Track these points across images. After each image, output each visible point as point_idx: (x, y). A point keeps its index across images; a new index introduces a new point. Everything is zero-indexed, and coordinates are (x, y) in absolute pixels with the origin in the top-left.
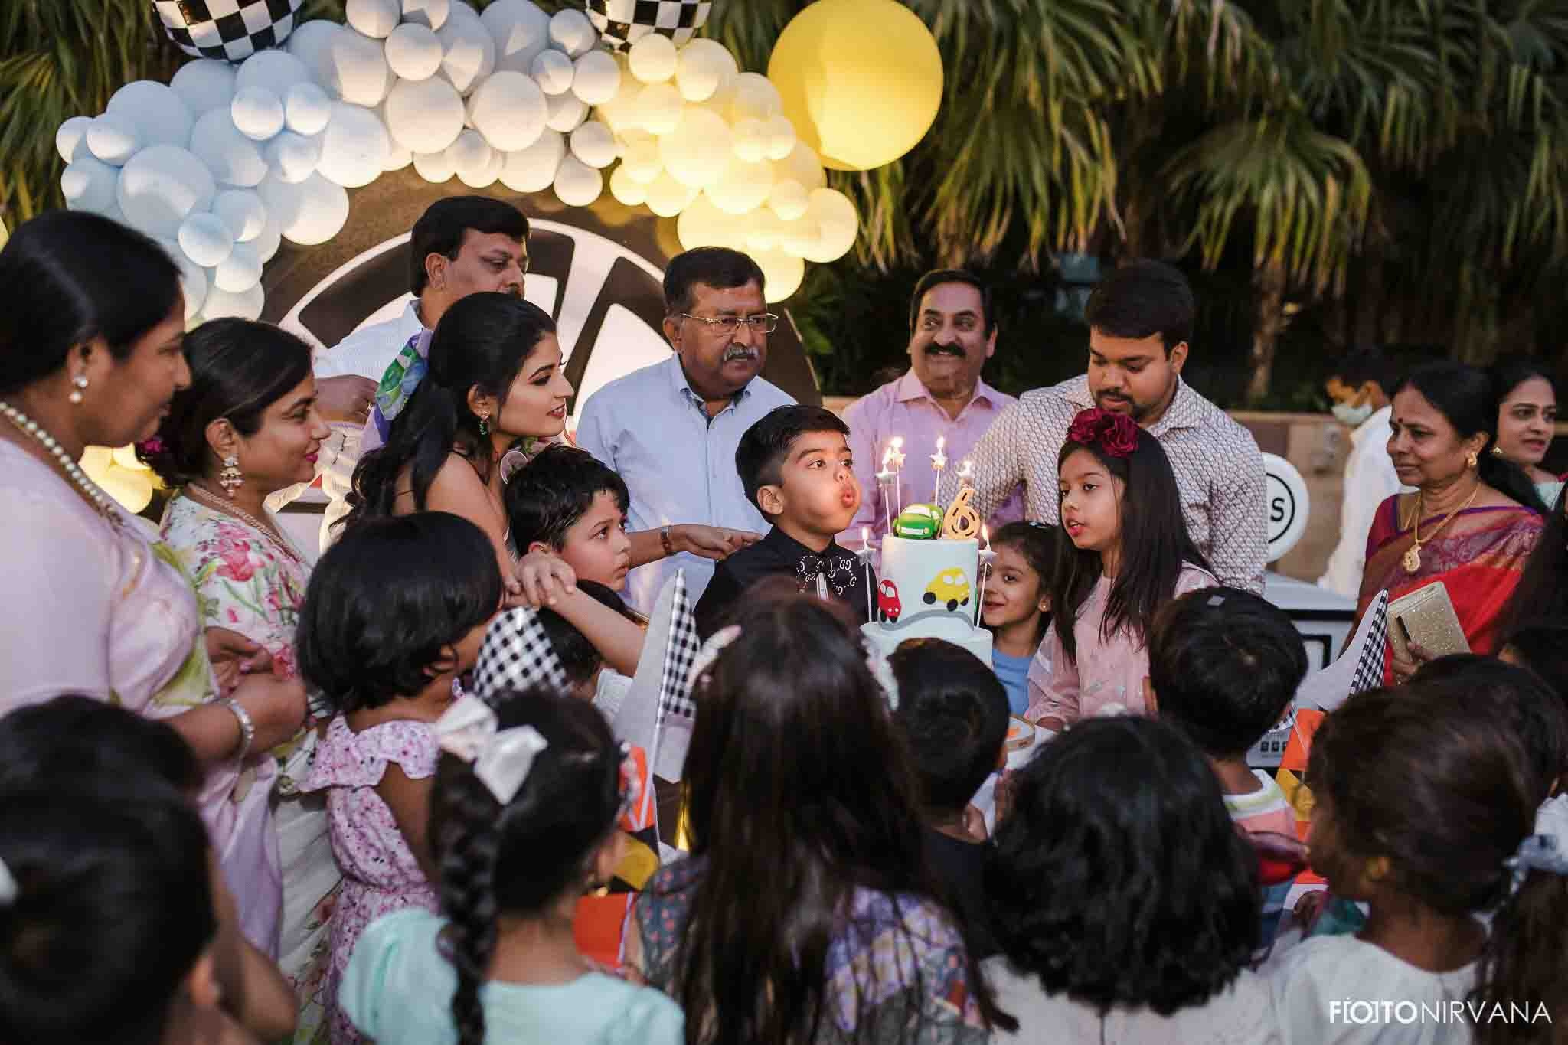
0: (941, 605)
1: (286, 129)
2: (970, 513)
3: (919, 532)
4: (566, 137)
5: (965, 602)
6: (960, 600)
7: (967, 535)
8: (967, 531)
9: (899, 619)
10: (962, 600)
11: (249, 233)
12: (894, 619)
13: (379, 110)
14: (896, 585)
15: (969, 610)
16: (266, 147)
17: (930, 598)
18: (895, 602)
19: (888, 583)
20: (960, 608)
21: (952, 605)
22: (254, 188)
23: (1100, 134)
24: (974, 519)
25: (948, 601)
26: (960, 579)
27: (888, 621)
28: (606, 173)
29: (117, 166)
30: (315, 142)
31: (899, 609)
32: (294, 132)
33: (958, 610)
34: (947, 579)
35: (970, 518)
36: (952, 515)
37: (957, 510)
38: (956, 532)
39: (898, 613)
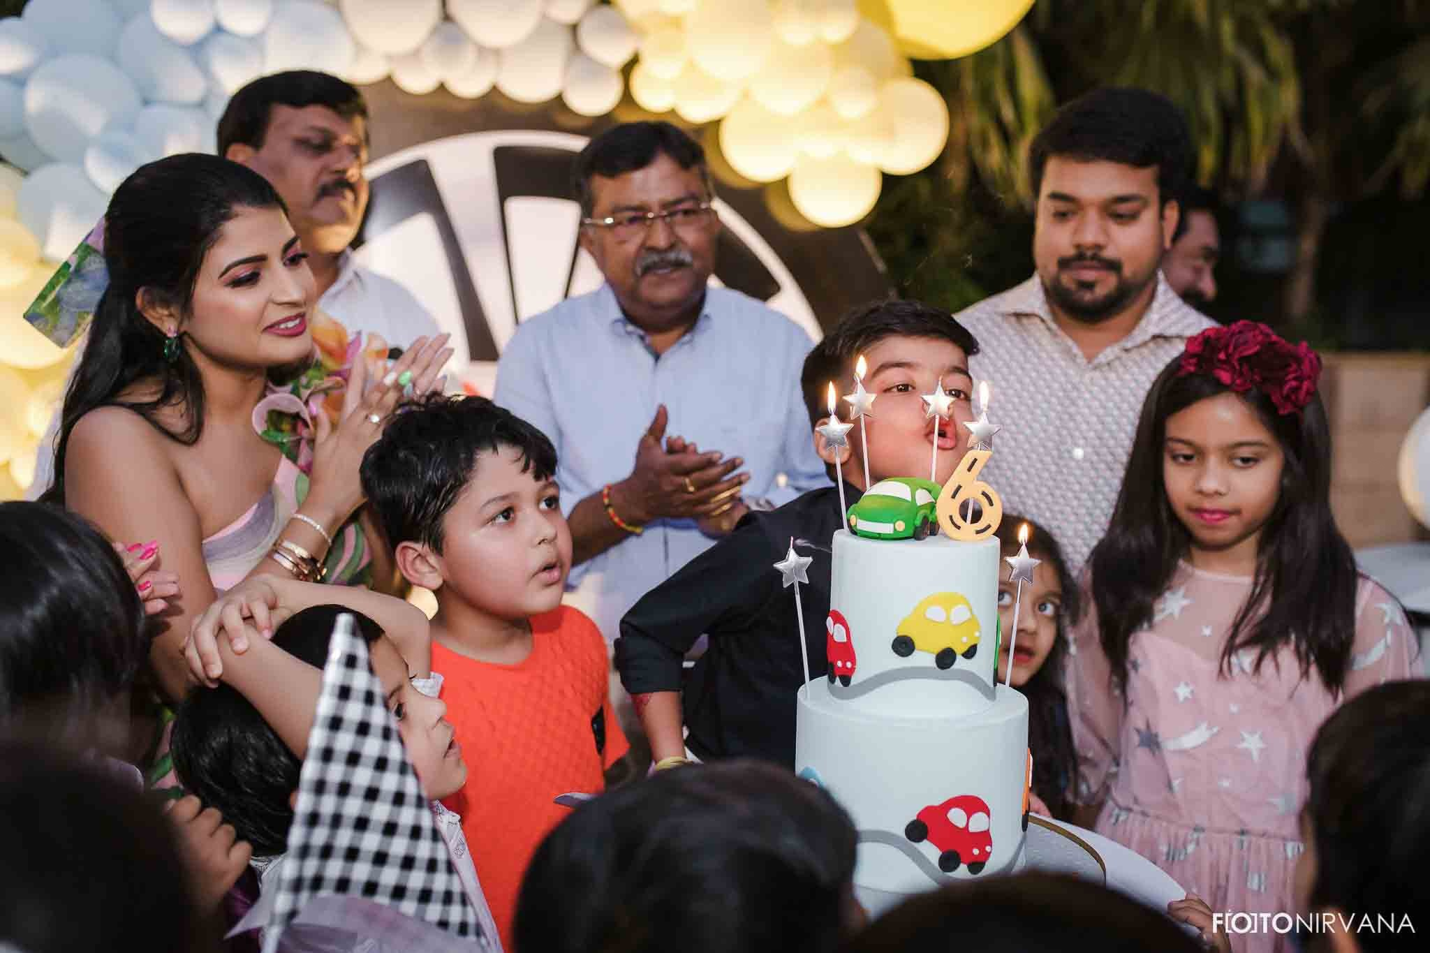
0: (924, 658)
1: (218, 30)
2: (984, 494)
3: (886, 529)
4: (573, 29)
5: (970, 653)
6: (960, 649)
7: (978, 532)
8: (980, 525)
9: (853, 681)
10: (965, 649)
12: (846, 681)
14: (849, 622)
15: (983, 665)
17: (903, 646)
18: (847, 651)
19: (839, 619)
20: (960, 663)
21: (945, 659)
24: (991, 504)
26: (960, 614)
27: (838, 682)
28: (625, 72)
30: (254, 43)
31: (854, 663)
32: (228, 33)
33: (956, 666)
34: (935, 613)
35: (984, 503)
36: (950, 496)
37: (960, 487)
38: (959, 528)
39: (852, 670)
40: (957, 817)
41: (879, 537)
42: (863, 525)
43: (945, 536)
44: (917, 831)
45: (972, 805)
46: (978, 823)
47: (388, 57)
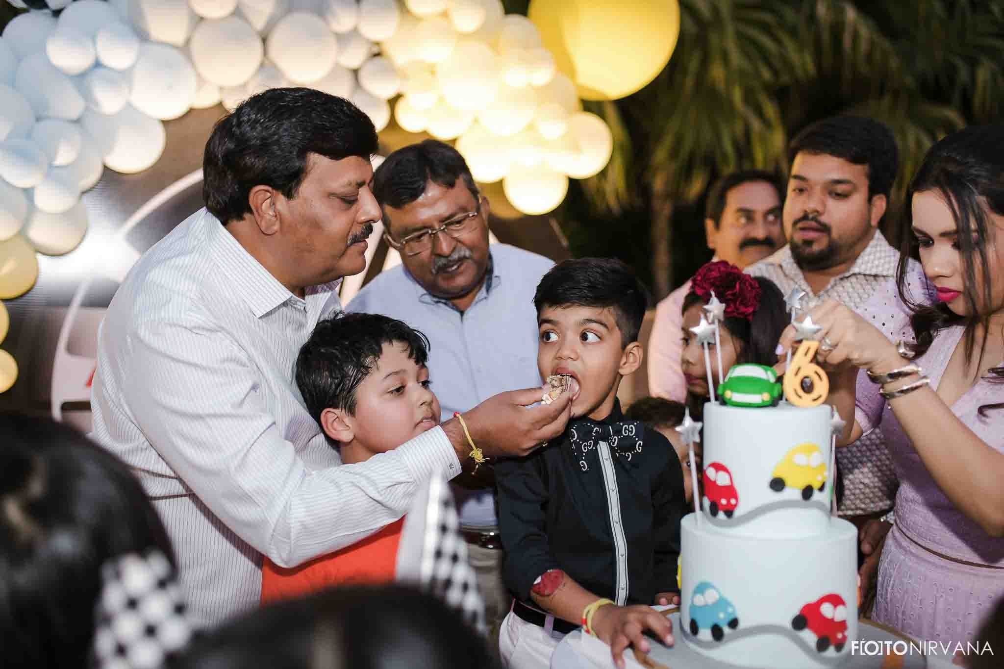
0: (792, 492)
1: (98, 64)
2: (816, 373)
3: (756, 399)
4: (356, 72)
5: (821, 489)
6: (816, 485)
7: (814, 400)
8: (815, 394)
9: (737, 513)
10: (818, 485)
11: (64, 156)
12: (729, 513)
13: (185, 48)
14: (730, 470)
15: (826, 497)
16: (81, 79)
17: (778, 484)
18: (730, 491)
19: (718, 467)
20: (817, 496)
21: (807, 493)
22: (78, 121)
23: (770, 110)
24: (821, 380)
25: (802, 487)
26: (817, 460)
27: (721, 515)
28: (393, 102)
30: (124, 77)
31: (736, 498)
32: (105, 67)
33: (813, 498)
34: (800, 459)
35: (815, 378)
36: (793, 375)
37: (799, 369)
38: (800, 397)
39: (736, 505)
40: (827, 610)
41: (753, 406)
42: (737, 397)
43: (793, 405)
44: (800, 622)
45: (836, 600)
46: (840, 614)
47: (221, 89)
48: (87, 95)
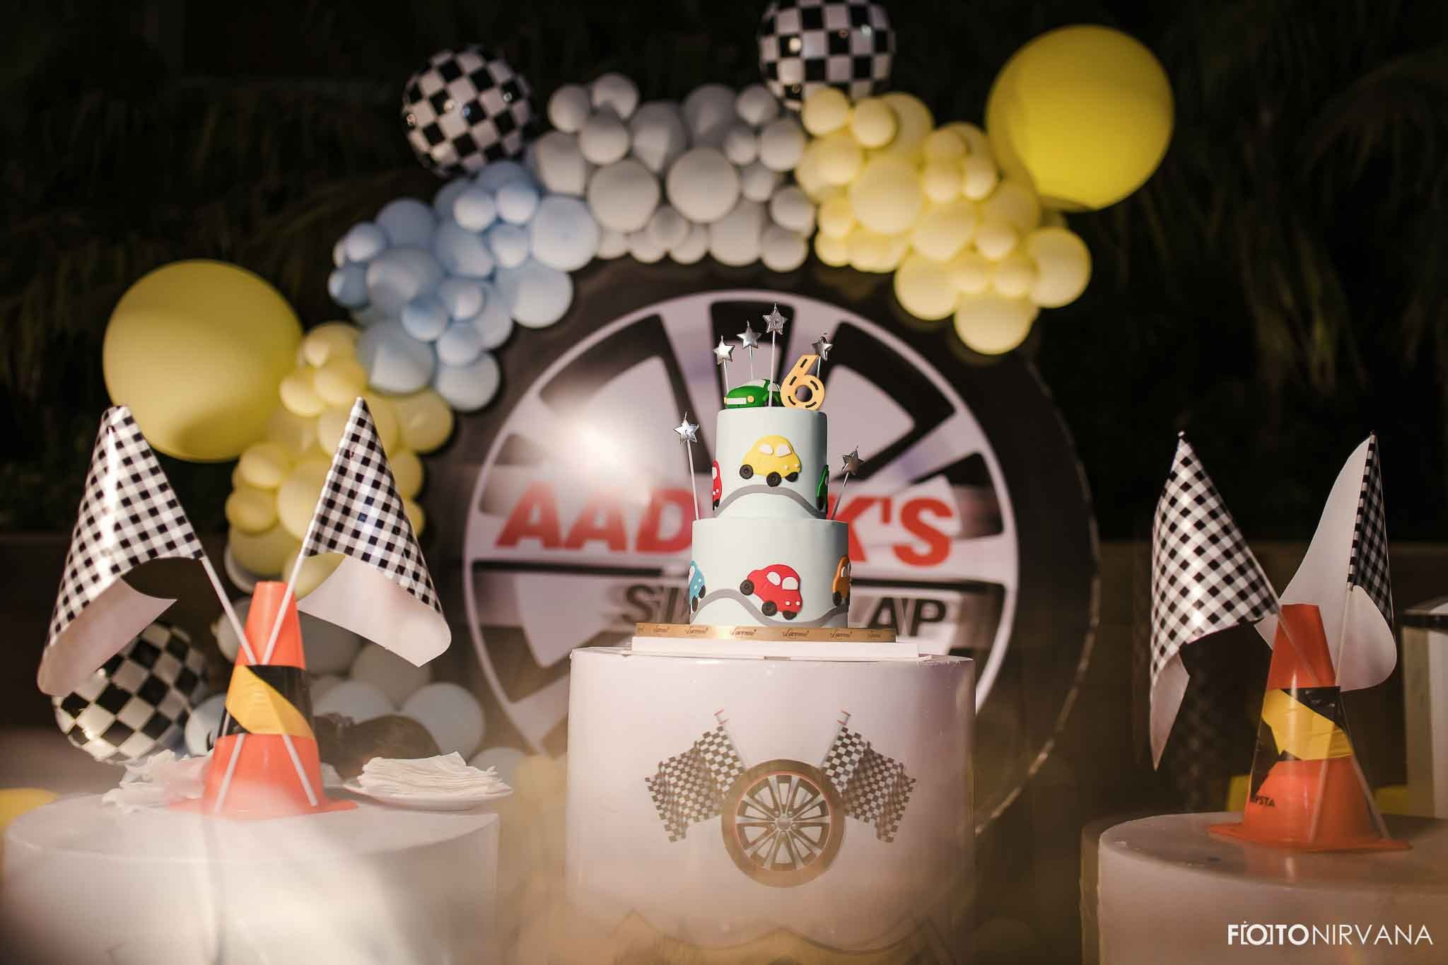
0: (759, 479)
1: (499, 221)
2: (814, 382)
3: (742, 402)
5: (793, 478)
8: (810, 402)
10: (788, 474)
11: (463, 310)
12: (717, 503)
13: (583, 198)
14: (719, 465)
16: (485, 235)
17: (746, 472)
20: (785, 484)
21: (774, 479)
22: (487, 279)
24: (817, 388)
25: (767, 474)
26: (781, 449)
29: (364, 265)
30: (524, 230)
31: (721, 489)
32: (506, 222)
33: (781, 485)
34: (765, 449)
35: (812, 388)
36: (790, 384)
37: (795, 379)
38: (794, 404)
39: (720, 495)
40: (774, 578)
41: (739, 406)
44: (748, 588)
45: (785, 571)
46: (790, 584)
47: (628, 235)
48: (488, 247)
